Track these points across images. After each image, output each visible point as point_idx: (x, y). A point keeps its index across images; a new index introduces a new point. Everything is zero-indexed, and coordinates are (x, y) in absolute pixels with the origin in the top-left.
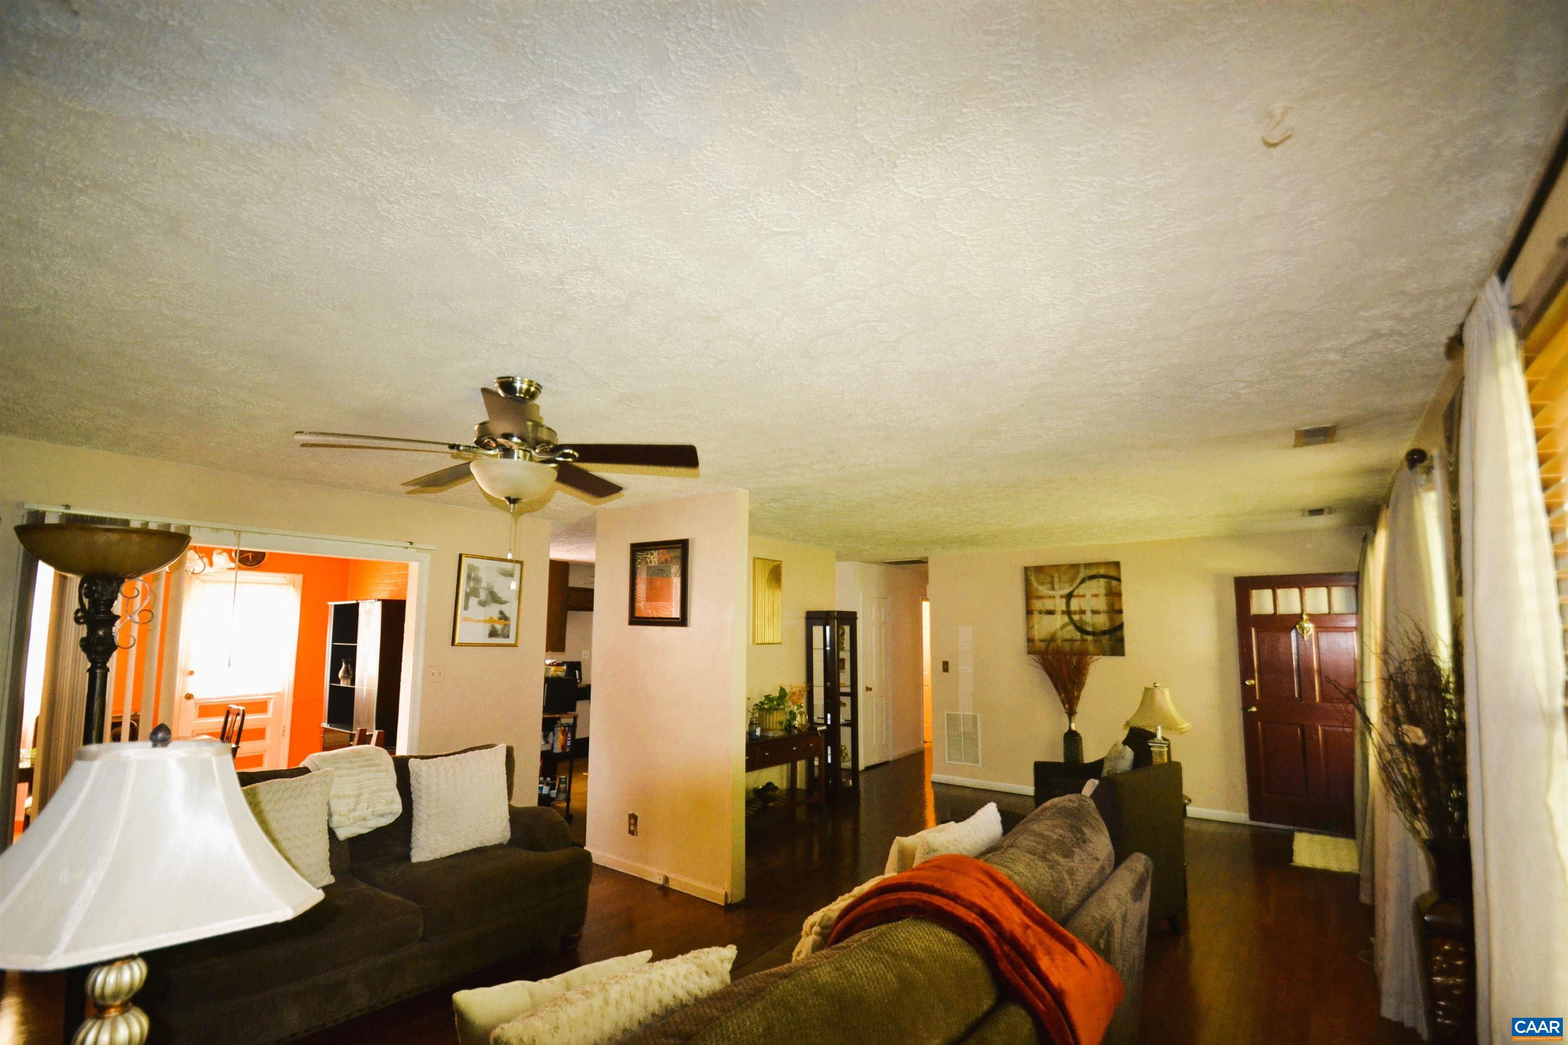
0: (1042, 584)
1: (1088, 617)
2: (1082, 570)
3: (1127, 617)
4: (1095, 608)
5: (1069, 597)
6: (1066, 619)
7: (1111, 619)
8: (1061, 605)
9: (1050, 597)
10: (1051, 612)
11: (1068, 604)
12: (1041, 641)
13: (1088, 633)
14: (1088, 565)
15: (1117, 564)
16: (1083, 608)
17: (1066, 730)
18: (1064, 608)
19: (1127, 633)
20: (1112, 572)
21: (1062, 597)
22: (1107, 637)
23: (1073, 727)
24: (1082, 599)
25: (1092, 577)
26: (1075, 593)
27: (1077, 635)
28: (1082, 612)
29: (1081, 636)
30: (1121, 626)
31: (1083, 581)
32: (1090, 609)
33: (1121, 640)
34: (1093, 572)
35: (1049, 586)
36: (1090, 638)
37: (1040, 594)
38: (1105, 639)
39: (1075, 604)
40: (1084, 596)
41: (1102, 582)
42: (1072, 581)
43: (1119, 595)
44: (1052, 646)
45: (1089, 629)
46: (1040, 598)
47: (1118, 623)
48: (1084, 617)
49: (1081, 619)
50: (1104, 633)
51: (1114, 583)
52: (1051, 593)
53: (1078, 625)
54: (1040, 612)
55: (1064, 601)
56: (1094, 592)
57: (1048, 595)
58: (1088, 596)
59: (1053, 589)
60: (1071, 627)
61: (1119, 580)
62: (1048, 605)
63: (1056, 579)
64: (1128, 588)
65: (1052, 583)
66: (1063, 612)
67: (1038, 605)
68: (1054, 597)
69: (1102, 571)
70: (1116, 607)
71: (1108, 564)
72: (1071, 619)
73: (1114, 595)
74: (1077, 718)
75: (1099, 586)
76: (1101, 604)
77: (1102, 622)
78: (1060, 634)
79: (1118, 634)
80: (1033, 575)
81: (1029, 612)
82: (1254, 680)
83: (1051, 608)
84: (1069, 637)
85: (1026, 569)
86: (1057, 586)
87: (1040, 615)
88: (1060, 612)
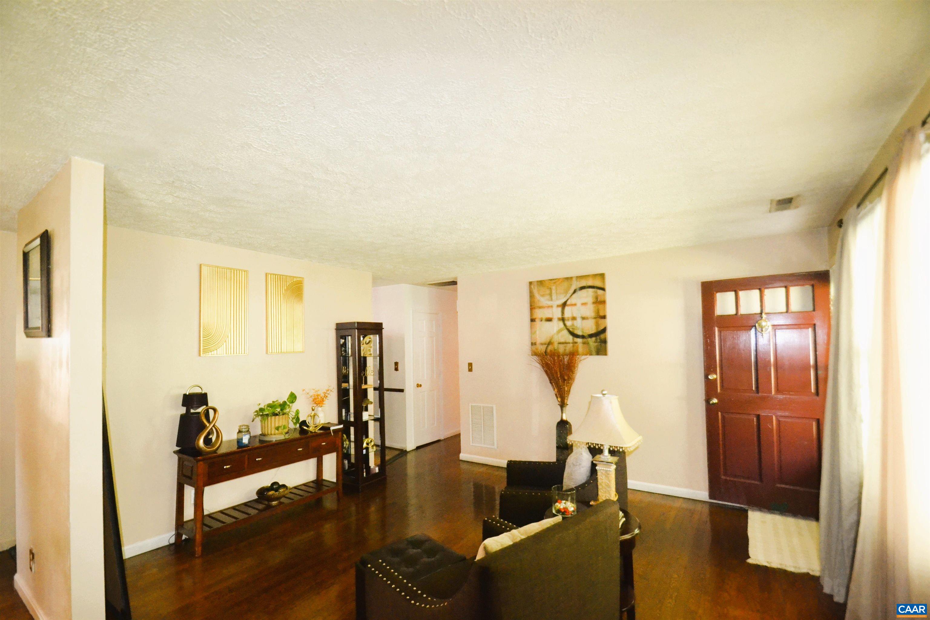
0: (543, 296)
1: (578, 323)
2: (575, 282)
3: (610, 323)
4: (584, 316)
5: (564, 305)
6: (561, 324)
7: (597, 324)
8: (557, 313)
9: (549, 307)
10: (549, 320)
11: (563, 313)
12: (542, 344)
13: (577, 336)
14: (578, 278)
15: (602, 276)
16: (575, 315)
17: (559, 420)
18: (560, 316)
19: (610, 335)
20: (598, 283)
21: (558, 306)
22: (594, 339)
23: (564, 418)
24: (574, 308)
25: (582, 288)
26: (568, 303)
27: (570, 338)
28: (574, 319)
29: (573, 339)
30: (604, 330)
31: (575, 292)
32: (580, 316)
33: (604, 342)
34: (584, 283)
35: (549, 297)
36: (579, 340)
37: (541, 305)
38: (592, 341)
39: (568, 312)
40: (575, 305)
41: (591, 290)
42: (566, 292)
43: (604, 302)
44: (550, 348)
45: (579, 333)
46: (540, 307)
47: (602, 328)
48: (575, 322)
49: (573, 325)
50: (591, 336)
51: (600, 292)
52: (550, 303)
53: (571, 330)
54: (541, 320)
55: (560, 309)
56: (584, 301)
57: (547, 305)
58: (579, 305)
59: (552, 300)
60: (565, 332)
61: (603, 289)
62: (547, 313)
63: (554, 292)
64: (611, 297)
65: (551, 295)
66: (559, 319)
67: (539, 314)
68: (552, 307)
69: (590, 283)
70: (602, 314)
71: (595, 276)
72: (565, 325)
73: (600, 302)
74: (567, 409)
75: (588, 296)
76: (589, 311)
77: (590, 327)
78: (557, 339)
79: (602, 336)
80: (536, 287)
81: (533, 320)
82: (716, 374)
83: (550, 316)
84: (562, 340)
85: (531, 283)
86: (554, 297)
87: (541, 322)
88: (556, 320)
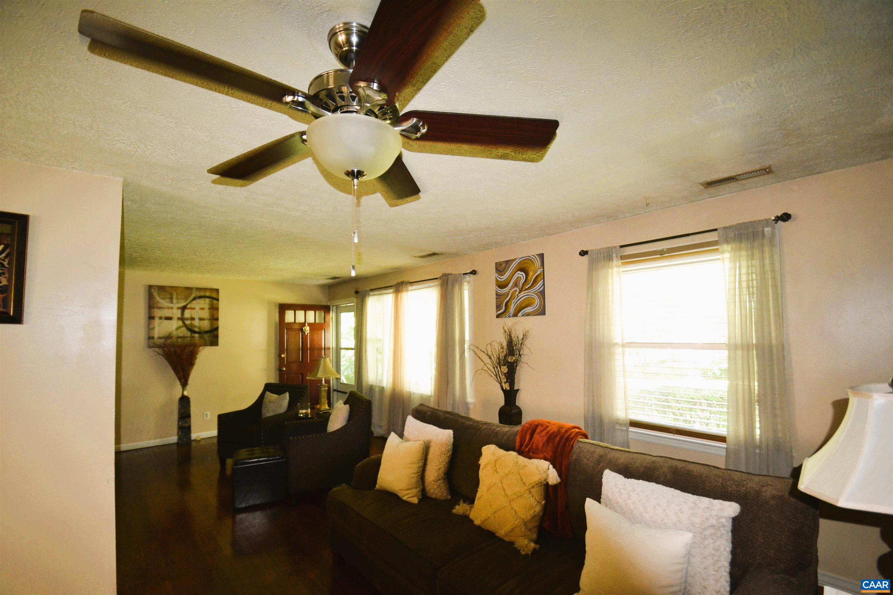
0: (163, 299)
1: (196, 323)
2: (194, 291)
3: (221, 323)
4: (202, 317)
5: (184, 308)
6: (180, 323)
7: (212, 324)
8: (178, 313)
9: (169, 308)
10: (169, 318)
11: (183, 313)
12: (160, 338)
13: (195, 332)
14: (199, 289)
15: (217, 291)
16: (193, 316)
17: (180, 396)
18: (180, 316)
19: (221, 332)
20: (214, 295)
21: (178, 308)
22: (208, 335)
23: (186, 393)
24: (193, 311)
25: (200, 297)
26: (189, 306)
27: (188, 334)
28: (193, 319)
29: (191, 334)
30: (217, 329)
31: (194, 299)
32: (198, 317)
33: (217, 336)
34: (202, 294)
35: (168, 300)
36: (197, 335)
37: (160, 305)
38: (206, 336)
39: (188, 314)
40: (194, 309)
41: (207, 300)
42: (186, 298)
43: (217, 309)
44: (169, 341)
45: (197, 330)
46: (160, 308)
47: (215, 326)
48: (193, 322)
49: (191, 324)
50: (206, 332)
51: (215, 302)
52: (171, 305)
53: (189, 327)
54: (161, 318)
55: (180, 311)
56: (202, 306)
57: (167, 307)
58: (197, 308)
59: (172, 303)
60: (184, 329)
61: (218, 300)
62: (168, 313)
63: (174, 296)
64: (222, 305)
65: (171, 299)
66: (179, 319)
67: (158, 313)
68: (172, 308)
69: (208, 294)
70: (215, 317)
71: (211, 290)
72: (184, 323)
73: (214, 309)
74: (188, 387)
75: (205, 303)
76: (206, 314)
77: (206, 325)
78: (175, 333)
79: (215, 332)
80: (156, 291)
81: (151, 318)
82: (285, 354)
83: (170, 315)
84: (181, 335)
85: (150, 287)
86: (175, 301)
87: (161, 320)
88: (176, 319)
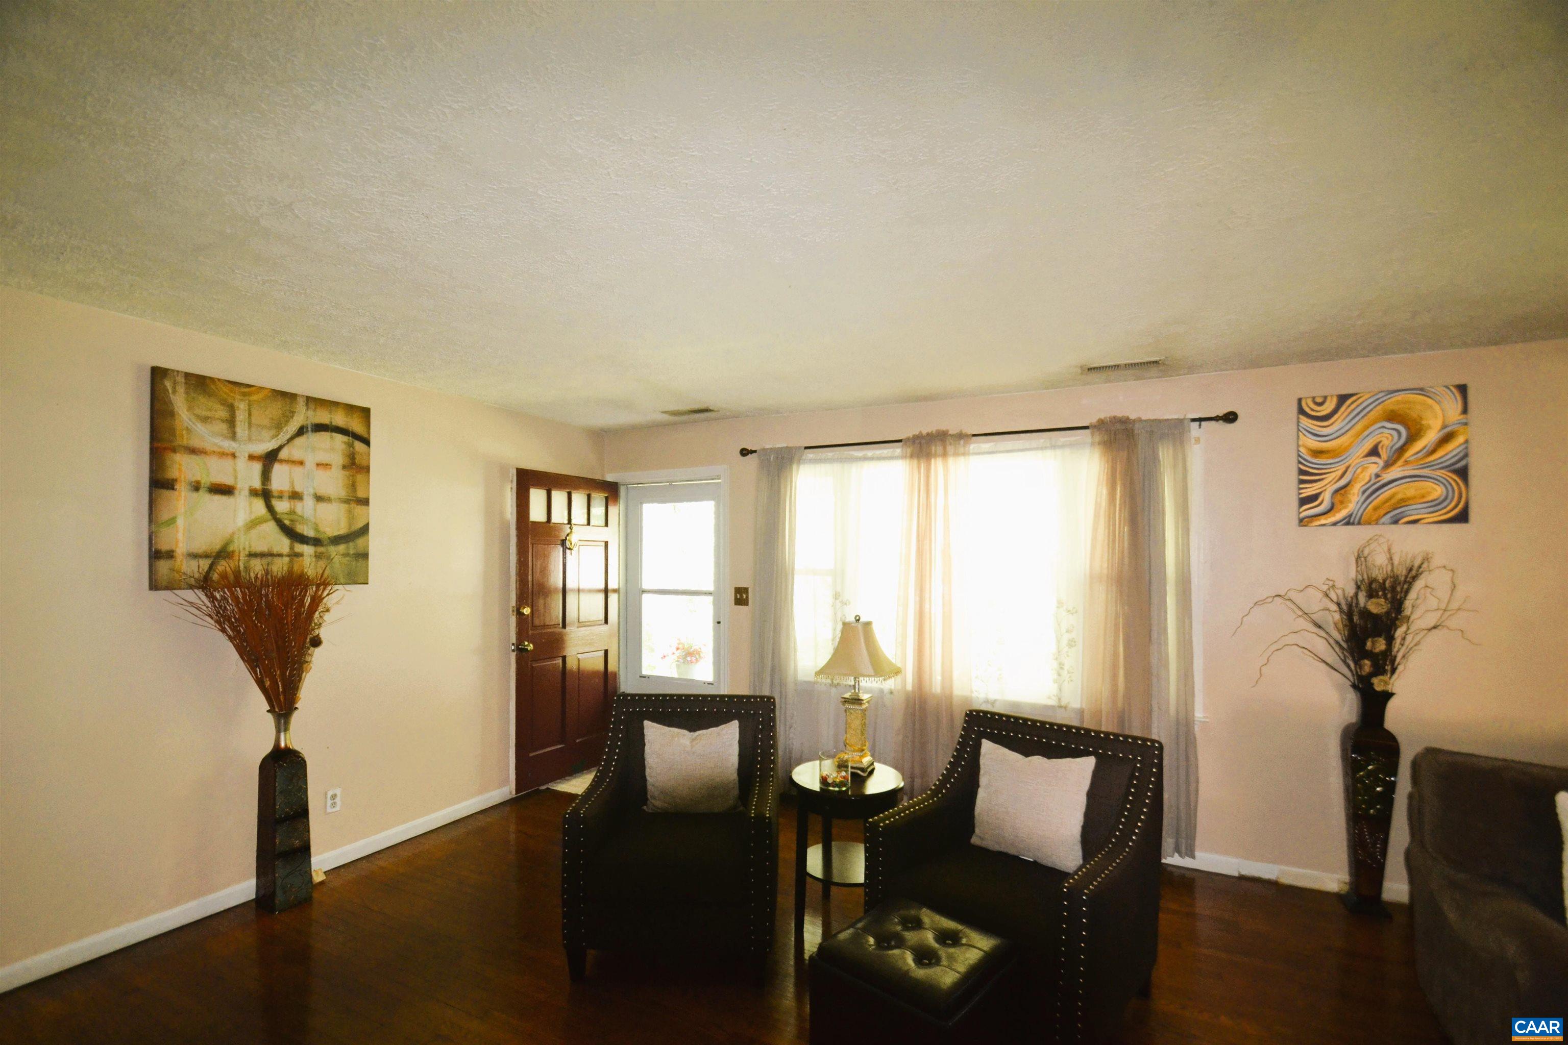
0: (205, 420)
1: (306, 508)
2: (301, 406)
3: (377, 516)
4: (322, 492)
5: (270, 459)
6: (259, 506)
7: (351, 517)
8: (251, 475)
9: (223, 454)
10: (224, 490)
11: (266, 476)
12: (192, 555)
13: (303, 539)
14: (311, 401)
15: (365, 413)
16: (298, 489)
17: (268, 748)
18: (257, 484)
19: (375, 543)
20: (357, 426)
21: (252, 457)
22: (341, 547)
24: (298, 470)
25: (320, 428)
26: (283, 454)
27: (283, 544)
28: (296, 496)
29: (292, 548)
30: (364, 530)
31: (301, 431)
32: (312, 491)
33: (364, 556)
34: (323, 417)
35: (224, 427)
36: (307, 550)
37: (195, 443)
38: (335, 552)
39: (281, 478)
40: (300, 463)
41: (339, 438)
42: (278, 427)
43: (365, 471)
44: (223, 566)
45: (309, 532)
46: (193, 451)
47: (360, 524)
48: (299, 507)
49: (292, 512)
50: (337, 540)
51: (359, 446)
52: (228, 445)
53: (287, 522)
54: (196, 487)
55: (257, 467)
56: (323, 457)
57: (216, 449)
58: (310, 461)
59: (233, 436)
60: (271, 527)
61: (367, 442)
62: (219, 472)
63: (241, 416)
64: (379, 459)
65: (231, 422)
66: (254, 493)
67: (184, 468)
68: (233, 455)
69: (339, 419)
70: (361, 494)
71: (350, 409)
72: (270, 508)
73: (358, 469)
75: (331, 448)
76: (334, 483)
77: (333, 520)
78: (244, 543)
79: (360, 542)
80: (181, 390)
81: (161, 482)
83: (228, 481)
84: (261, 547)
85: (159, 373)
86: (241, 429)
87: (195, 495)
88: (247, 492)
